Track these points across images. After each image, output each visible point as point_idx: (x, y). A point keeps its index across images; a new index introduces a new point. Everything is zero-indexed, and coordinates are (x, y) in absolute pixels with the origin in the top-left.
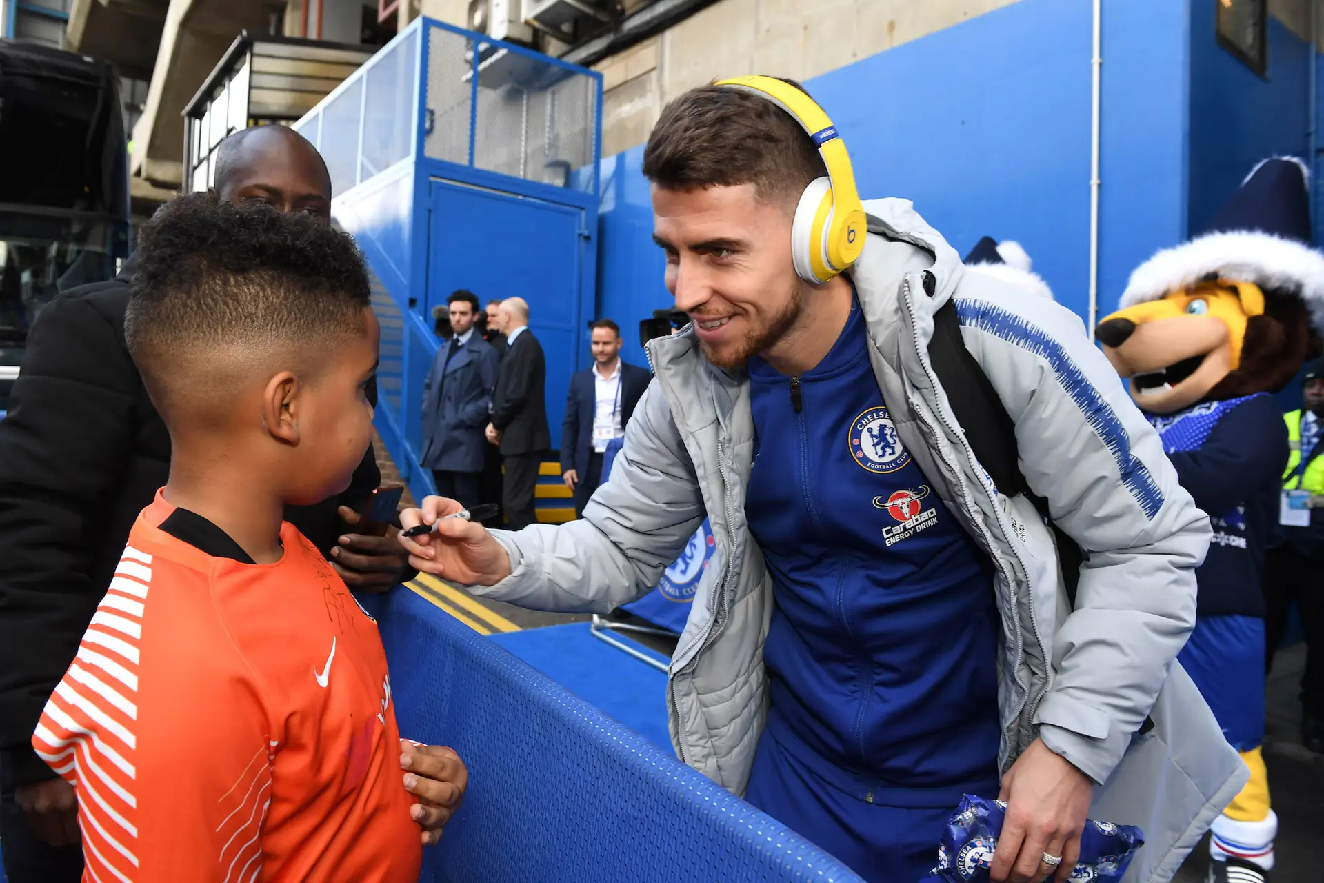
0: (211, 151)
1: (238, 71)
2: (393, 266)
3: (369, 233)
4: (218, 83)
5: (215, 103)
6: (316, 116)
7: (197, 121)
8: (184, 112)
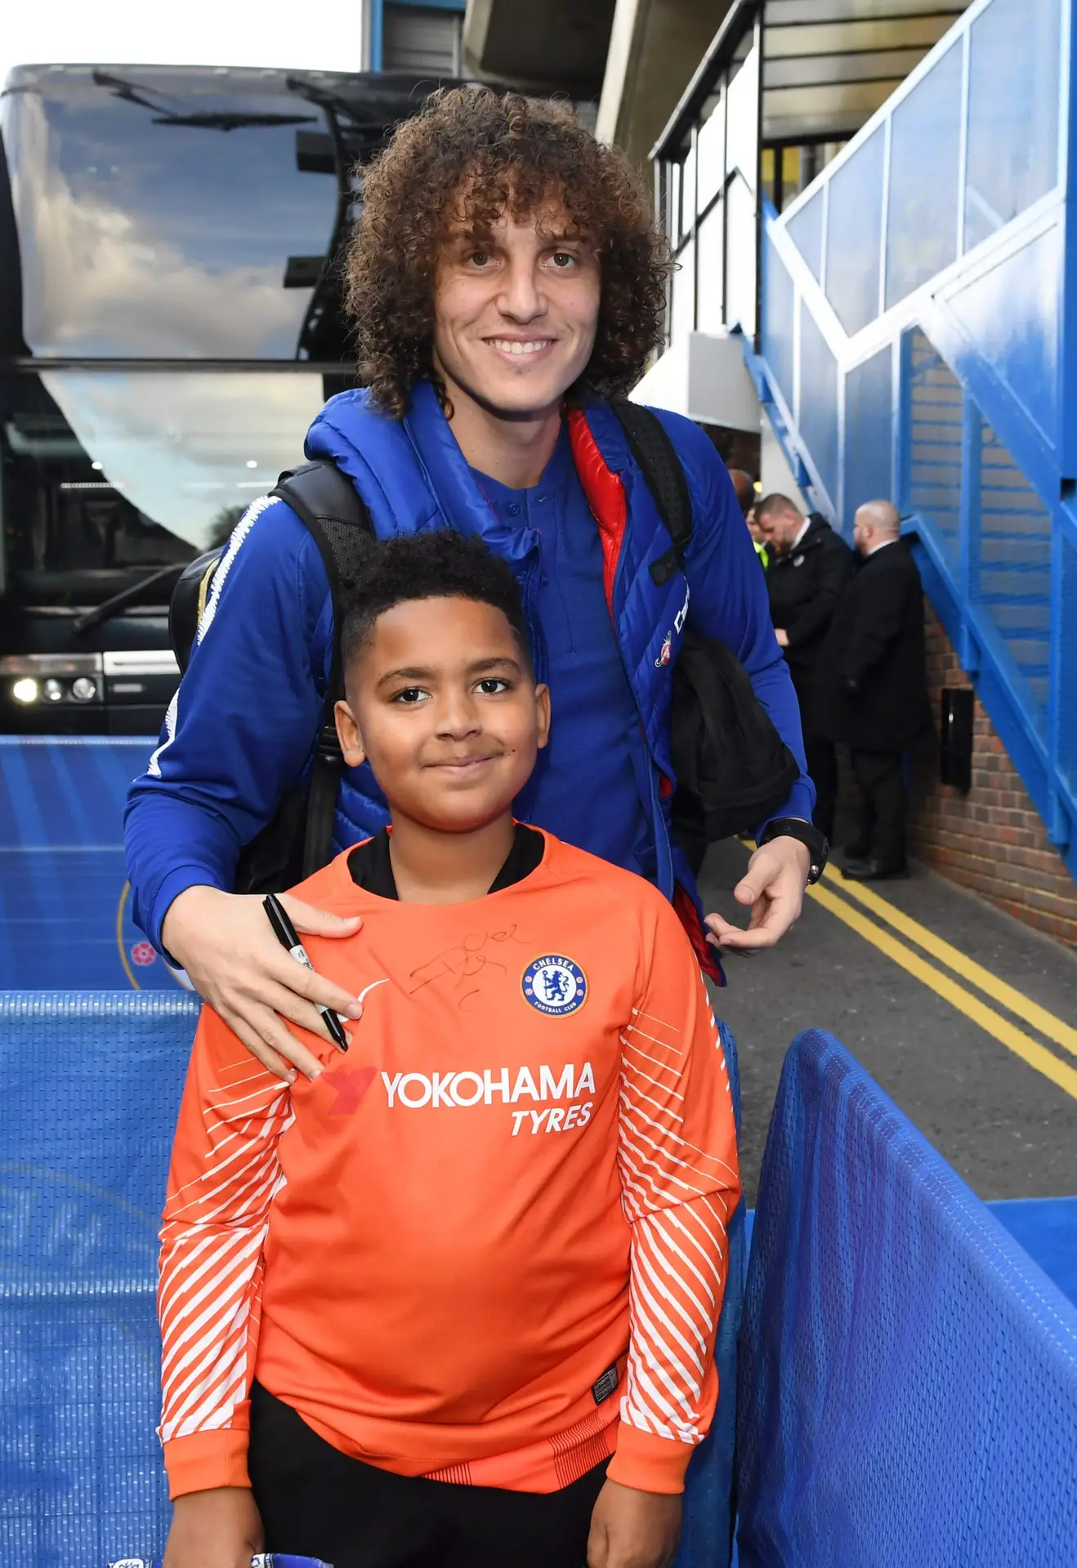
0: (699, 220)
1: (742, 61)
2: (1028, 413)
3: (982, 353)
4: (708, 90)
5: (705, 129)
6: (881, 127)
7: (676, 167)
8: (652, 154)
